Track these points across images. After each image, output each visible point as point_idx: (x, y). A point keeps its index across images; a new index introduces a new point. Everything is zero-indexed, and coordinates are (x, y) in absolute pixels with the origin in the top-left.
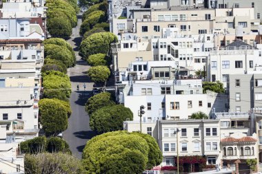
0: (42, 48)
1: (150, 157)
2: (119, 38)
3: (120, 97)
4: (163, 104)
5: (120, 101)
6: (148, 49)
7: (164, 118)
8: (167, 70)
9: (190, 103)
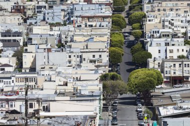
0: (111, 19)
1: (158, 80)
2: (147, 14)
4: (166, 50)
5: (146, 48)
7: (166, 57)
8: (168, 33)
9: (178, 50)
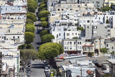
0: (26, 15)
1: (60, 51)
2: (50, 12)
3: (51, 31)
4: (64, 34)
5: (51, 33)
6: (60, 16)
7: (64, 39)
8: (66, 23)
9: (73, 34)
